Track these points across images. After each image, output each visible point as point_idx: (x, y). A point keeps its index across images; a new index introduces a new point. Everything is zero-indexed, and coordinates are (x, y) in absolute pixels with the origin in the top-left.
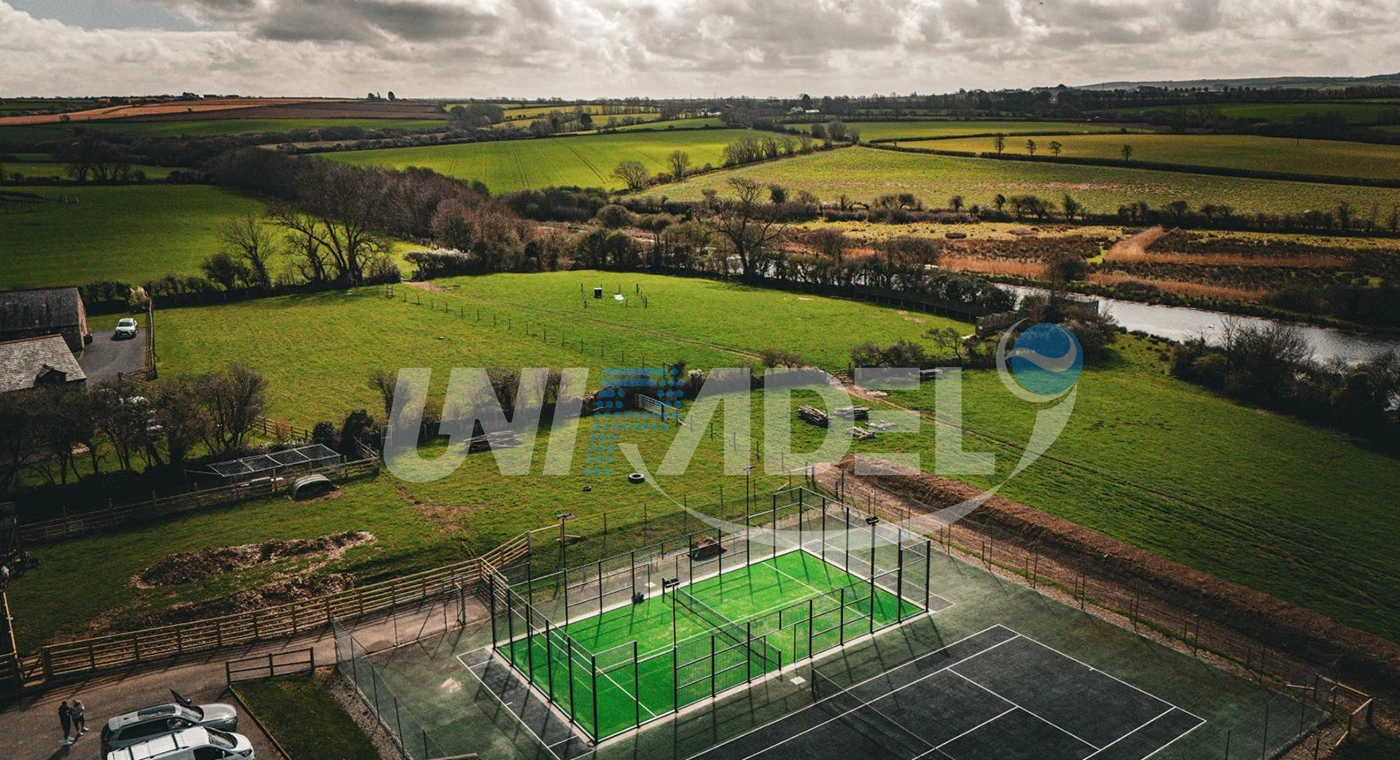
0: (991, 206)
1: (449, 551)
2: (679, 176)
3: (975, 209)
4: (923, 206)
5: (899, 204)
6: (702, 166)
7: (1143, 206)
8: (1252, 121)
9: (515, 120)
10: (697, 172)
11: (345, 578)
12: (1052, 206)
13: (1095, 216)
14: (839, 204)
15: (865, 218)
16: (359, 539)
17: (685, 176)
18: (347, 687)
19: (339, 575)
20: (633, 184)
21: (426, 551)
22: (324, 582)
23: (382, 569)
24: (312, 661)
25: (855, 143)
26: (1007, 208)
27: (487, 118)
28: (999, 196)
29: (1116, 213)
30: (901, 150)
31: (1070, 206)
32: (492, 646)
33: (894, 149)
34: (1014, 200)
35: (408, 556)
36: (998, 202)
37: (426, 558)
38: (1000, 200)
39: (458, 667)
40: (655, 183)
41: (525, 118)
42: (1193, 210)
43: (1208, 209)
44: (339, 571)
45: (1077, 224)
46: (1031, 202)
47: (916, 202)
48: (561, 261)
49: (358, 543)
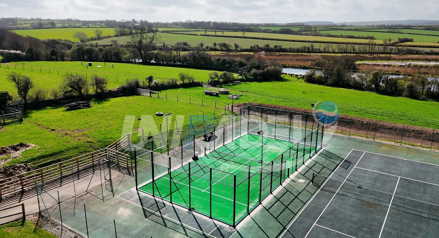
0: (212, 46)
1: (85, 148)
2: (99, 38)
3: (207, 47)
4: (191, 46)
5: (183, 45)
6: (107, 35)
7: (257, 46)
8: (268, 30)
9: (23, 24)
10: (105, 37)
11: (26, 166)
12: (231, 46)
13: (243, 49)
14: (162, 45)
15: (172, 49)
16: (27, 147)
17: (101, 38)
18: (54, 224)
19: (23, 164)
20: (81, 40)
21: (71, 149)
22: (14, 169)
23: (48, 160)
24: (24, 212)
25: (157, 32)
26: (218, 47)
27: (10, 23)
28: (215, 43)
29: (250, 48)
30: (173, 33)
31: (236, 46)
32: (135, 188)
33: (171, 33)
34: (219, 44)
35: (62, 152)
36: (214, 45)
37: (73, 152)
38: (215, 44)
39: (121, 202)
40: (90, 40)
41: (27, 23)
42: (271, 47)
43: (276, 47)
44: (22, 162)
45: (238, 51)
46: (224, 45)
47: (188, 45)
48: (66, 58)
49: (28, 149)
